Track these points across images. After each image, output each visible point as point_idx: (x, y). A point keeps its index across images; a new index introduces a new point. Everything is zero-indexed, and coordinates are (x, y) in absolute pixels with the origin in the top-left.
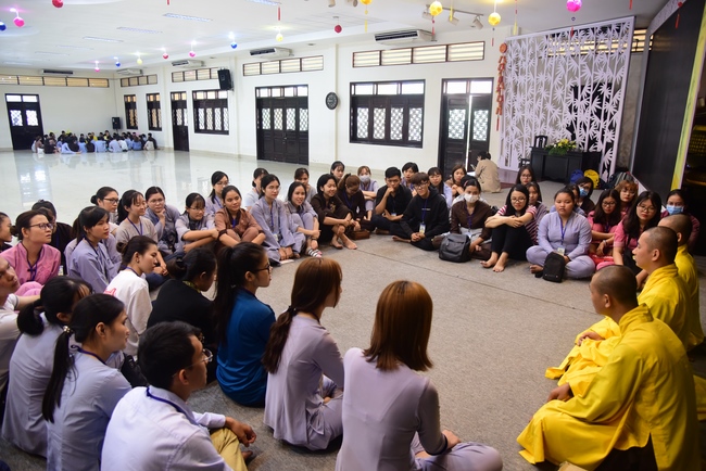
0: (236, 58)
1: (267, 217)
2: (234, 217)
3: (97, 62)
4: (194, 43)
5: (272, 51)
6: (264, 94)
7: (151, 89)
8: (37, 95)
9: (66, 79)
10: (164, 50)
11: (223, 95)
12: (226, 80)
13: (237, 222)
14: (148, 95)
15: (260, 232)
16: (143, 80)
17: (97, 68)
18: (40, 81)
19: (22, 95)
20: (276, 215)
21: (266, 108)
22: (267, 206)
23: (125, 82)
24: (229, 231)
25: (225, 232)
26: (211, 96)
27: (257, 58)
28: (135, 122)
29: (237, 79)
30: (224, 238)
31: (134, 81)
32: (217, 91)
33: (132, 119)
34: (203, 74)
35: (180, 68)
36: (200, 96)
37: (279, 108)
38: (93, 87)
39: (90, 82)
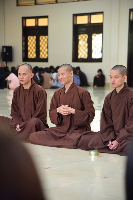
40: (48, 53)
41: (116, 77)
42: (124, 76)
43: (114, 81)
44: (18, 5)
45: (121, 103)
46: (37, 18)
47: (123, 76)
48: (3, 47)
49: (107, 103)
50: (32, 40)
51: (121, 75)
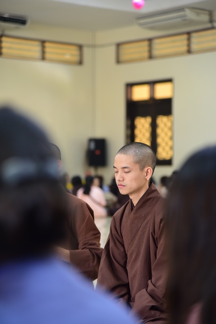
38: (52, 61)
39: (47, 50)
40: (172, 148)
41: (126, 170)
42: (146, 169)
43: (121, 179)
44: (118, 61)
45: (141, 229)
46: (152, 84)
47: (142, 169)
48: (91, 140)
49: (114, 232)
50: (143, 125)
51: (137, 167)
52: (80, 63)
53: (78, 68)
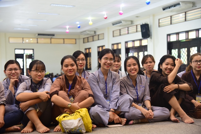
0: (154, 16)
1: (102, 85)
2: (71, 83)
3: (68, 27)
4: (122, 6)
5: (179, 4)
6: (173, 38)
7: (100, 43)
8: (33, 50)
9: (51, 39)
10: (105, 14)
11: (145, 42)
12: (146, 31)
13: (73, 87)
14: (99, 47)
15: (90, 95)
16: (96, 38)
17: (67, 31)
18: (35, 41)
19: (24, 49)
20: (110, 85)
21: (175, 49)
22: (102, 76)
23: (86, 40)
24: (61, 92)
25: (56, 93)
26: (137, 44)
27: (168, 12)
28: (90, 65)
29: (154, 30)
30: (55, 98)
31: (91, 39)
32: (141, 40)
33: (88, 64)
34: (132, 29)
35: (117, 27)
36: (130, 45)
37: (185, 47)
38: (66, 44)
39: (65, 41)
44: (84, 43)
52: (76, 43)
53: (75, 45)
